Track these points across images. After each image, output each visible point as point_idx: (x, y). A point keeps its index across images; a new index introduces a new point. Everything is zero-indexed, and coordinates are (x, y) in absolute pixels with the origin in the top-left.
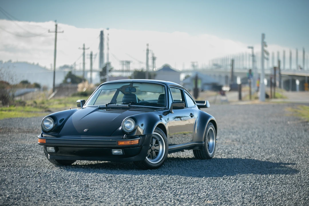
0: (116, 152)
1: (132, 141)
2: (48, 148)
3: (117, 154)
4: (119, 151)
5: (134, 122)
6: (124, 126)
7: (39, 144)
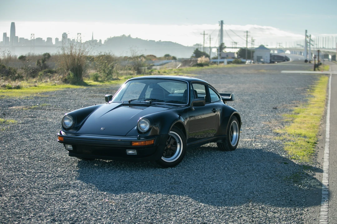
0: (130, 152)
1: (146, 142)
2: (67, 146)
3: (131, 154)
4: (134, 151)
5: (149, 122)
6: (140, 126)
7: (59, 141)
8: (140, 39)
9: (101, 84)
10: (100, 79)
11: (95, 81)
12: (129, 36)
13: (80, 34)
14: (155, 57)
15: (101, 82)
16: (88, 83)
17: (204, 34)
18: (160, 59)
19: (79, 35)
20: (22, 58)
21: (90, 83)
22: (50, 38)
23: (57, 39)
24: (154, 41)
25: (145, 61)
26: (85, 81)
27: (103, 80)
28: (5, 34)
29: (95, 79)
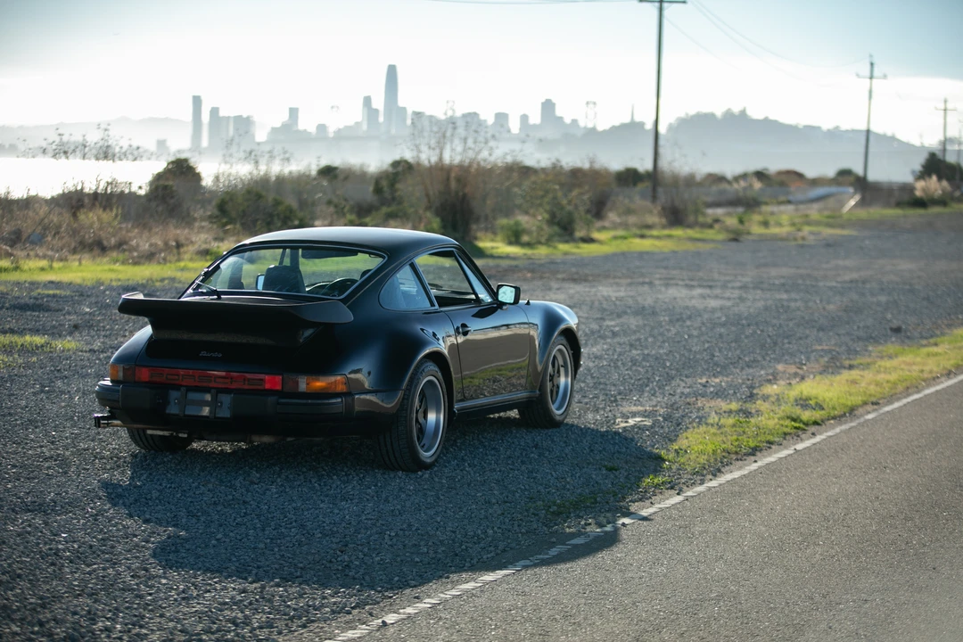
8: (776, 121)
9: (528, 252)
10: (525, 238)
11: (510, 243)
12: (743, 113)
13: (595, 103)
14: (800, 176)
15: (529, 245)
16: (486, 248)
17: (945, 110)
18: (815, 182)
19: (591, 106)
20: (328, 172)
21: (493, 248)
22: (503, 114)
23: (524, 118)
24: (819, 128)
25: (761, 189)
26: (481, 244)
27: (534, 241)
28: (367, 101)
29: (513, 239)
